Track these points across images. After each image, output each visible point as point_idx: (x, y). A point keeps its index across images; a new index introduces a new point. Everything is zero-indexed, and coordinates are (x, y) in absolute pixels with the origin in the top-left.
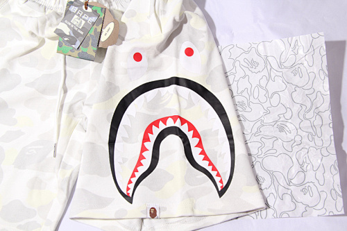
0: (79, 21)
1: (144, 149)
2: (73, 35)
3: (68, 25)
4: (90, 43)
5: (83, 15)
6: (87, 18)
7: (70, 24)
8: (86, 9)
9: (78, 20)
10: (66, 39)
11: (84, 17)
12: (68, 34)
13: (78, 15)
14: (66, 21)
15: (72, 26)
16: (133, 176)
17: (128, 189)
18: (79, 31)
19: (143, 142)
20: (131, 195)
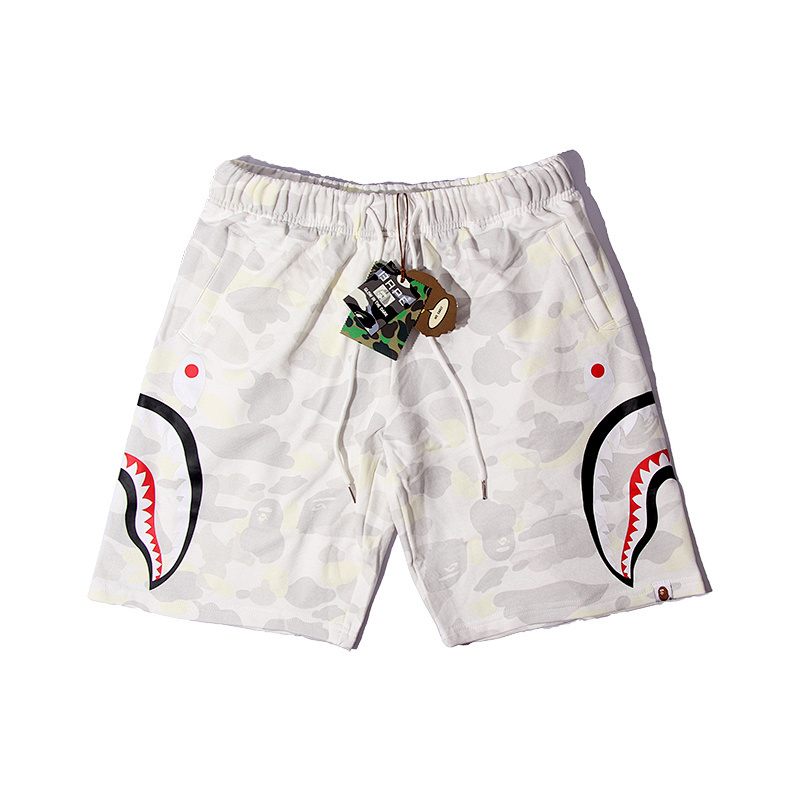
0: (386, 296)
1: (634, 507)
2: (370, 312)
3: (367, 296)
4: (396, 333)
5: (394, 288)
6: (399, 295)
7: (371, 295)
8: (402, 281)
9: (384, 294)
10: (359, 316)
11: (394, 292)
12: (364, 310)
13: (388, 287)
14: (366, 290)
15: (374, 299)
16: (627, 547)
17: (624, 567)
18: (382, 309)
19: (632, 496)
20: (629, 576)
